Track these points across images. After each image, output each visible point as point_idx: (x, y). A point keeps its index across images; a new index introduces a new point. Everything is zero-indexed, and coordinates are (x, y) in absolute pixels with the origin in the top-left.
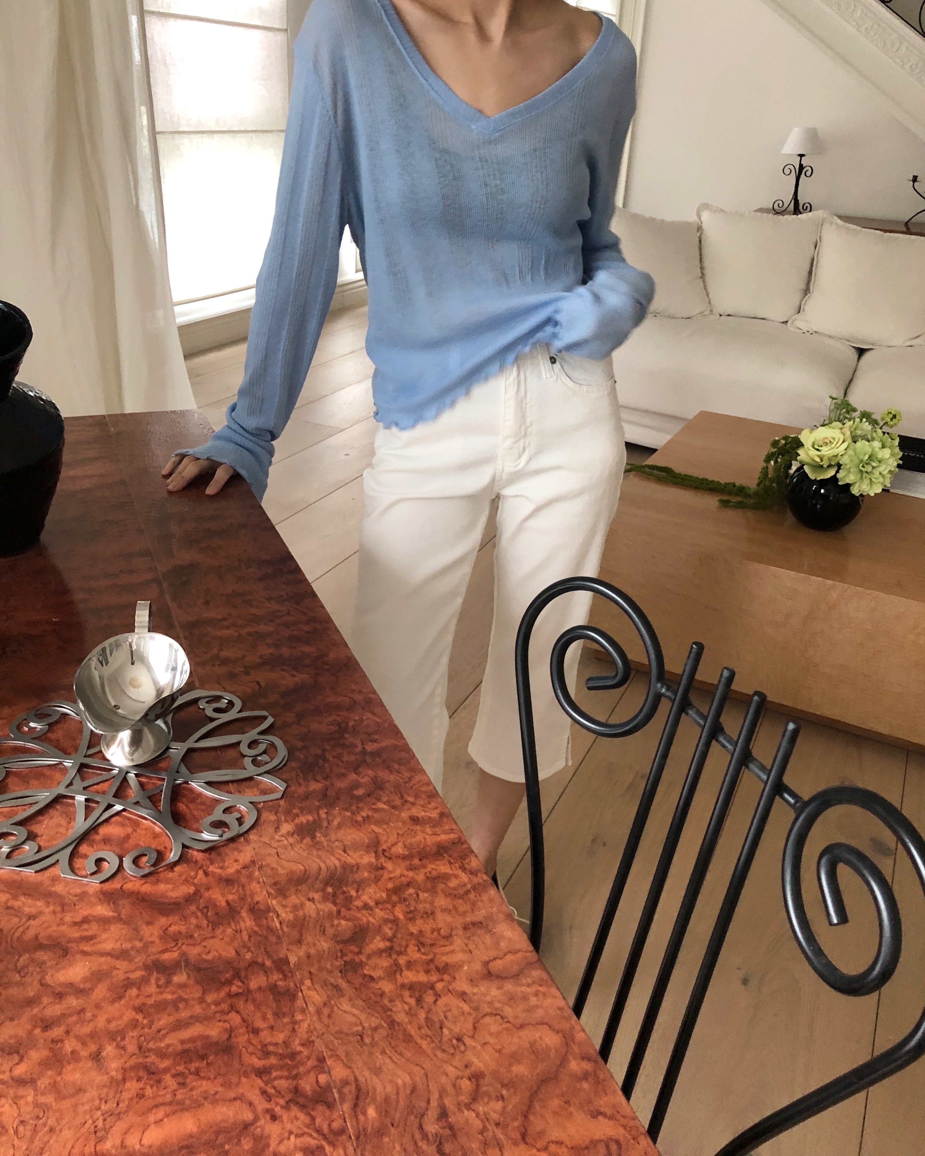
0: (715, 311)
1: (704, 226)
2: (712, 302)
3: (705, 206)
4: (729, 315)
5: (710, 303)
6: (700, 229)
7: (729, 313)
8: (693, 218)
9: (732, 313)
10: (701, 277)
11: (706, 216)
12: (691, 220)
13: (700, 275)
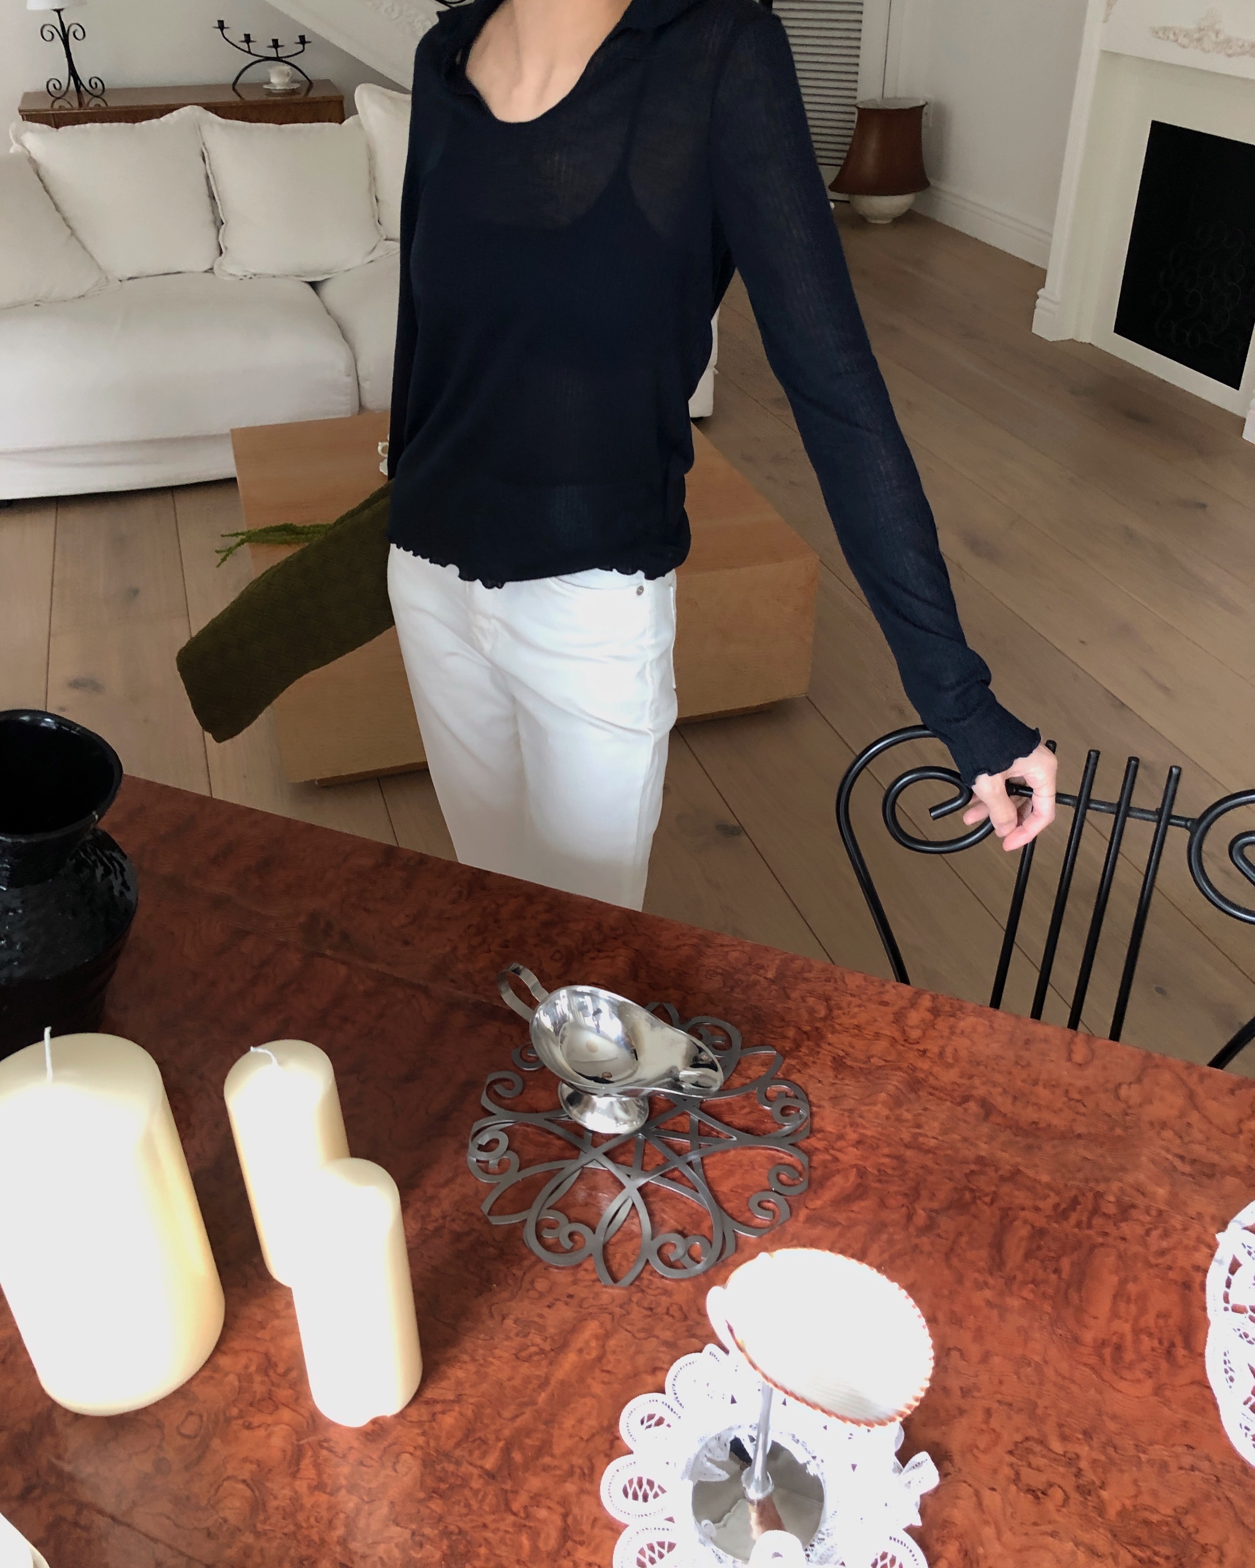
0: (111, 277)
2: (102, 265)
4: (131, 278)
5: (99, 267)
7: (130, 276)
9: (134, 275)
10: (71, 234)
13: (69, 231)
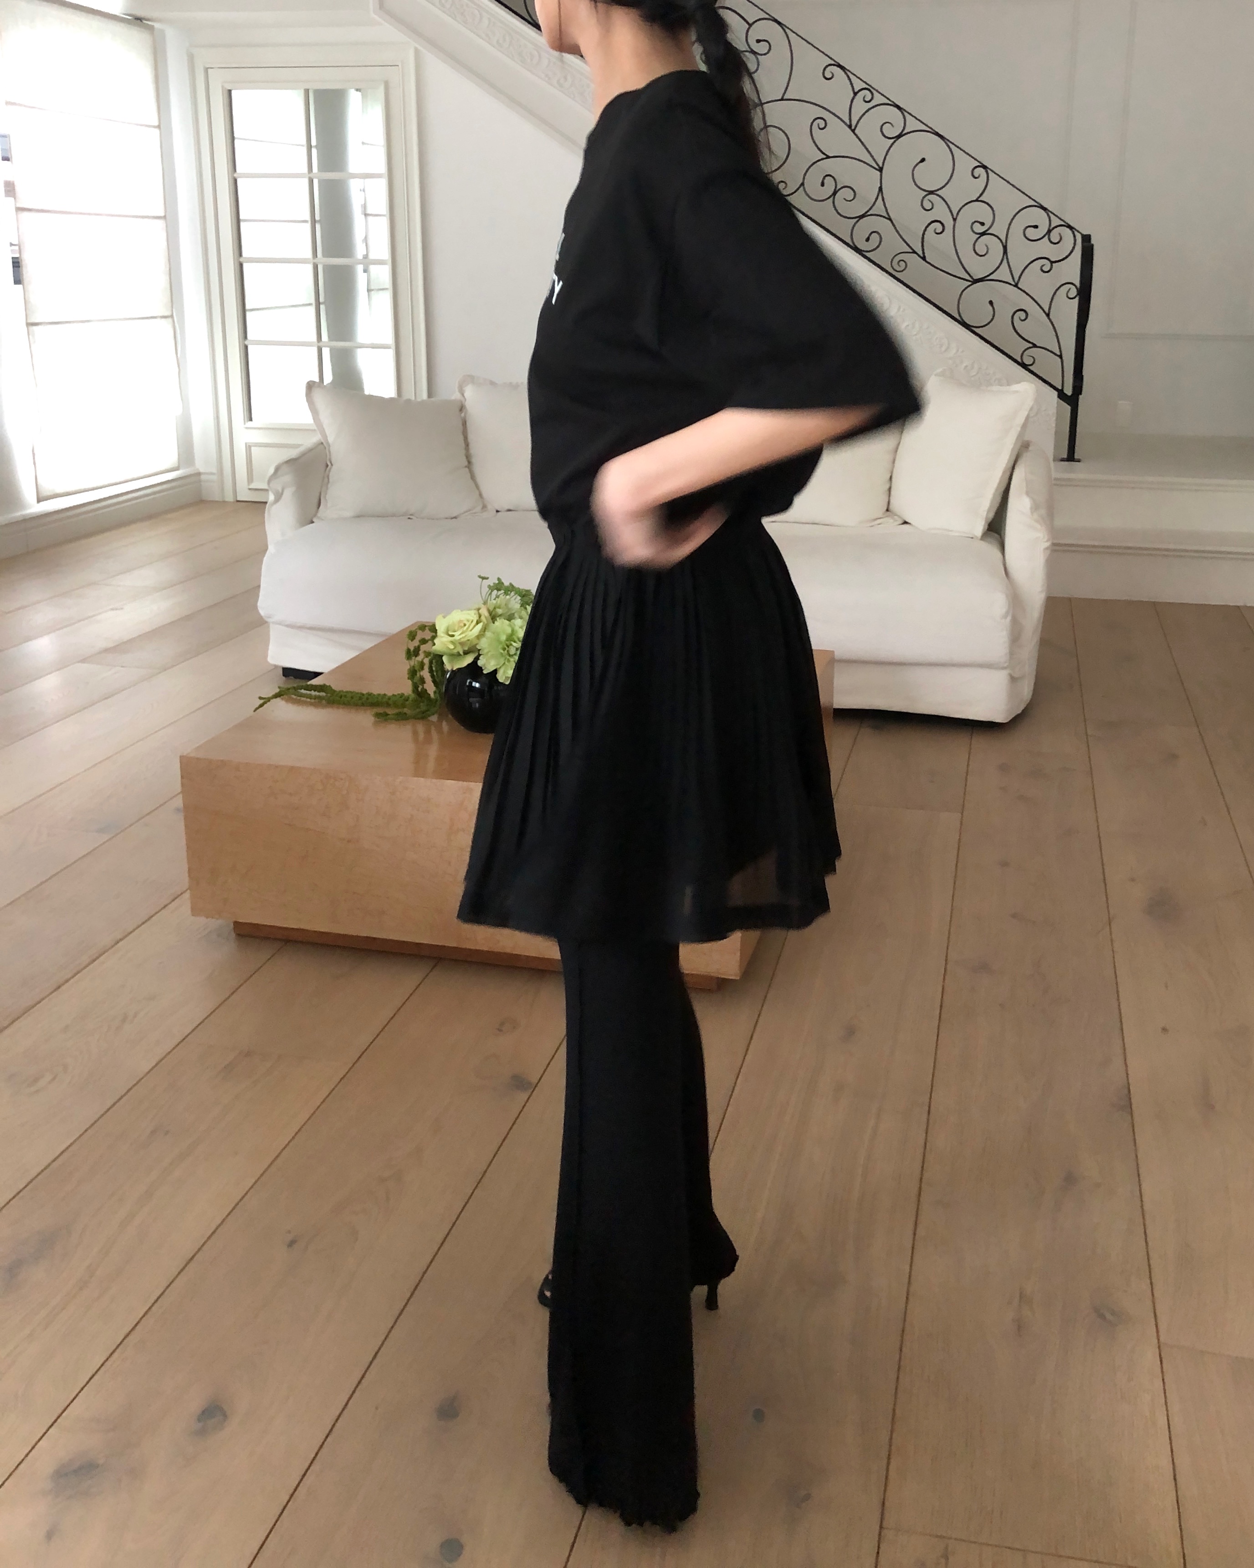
0: (489, 507)
1: (468, 404)
2: (484, 495)
3: (470, 379)
4: (509, 510)
5: (481, 495)
6: (462, 408)
7: (509, 508)
8: (456, 396)
9: (511, 508)
10: (466, 467)
11: (469, 392)
12: (453, 398)
13: (466, 463)
